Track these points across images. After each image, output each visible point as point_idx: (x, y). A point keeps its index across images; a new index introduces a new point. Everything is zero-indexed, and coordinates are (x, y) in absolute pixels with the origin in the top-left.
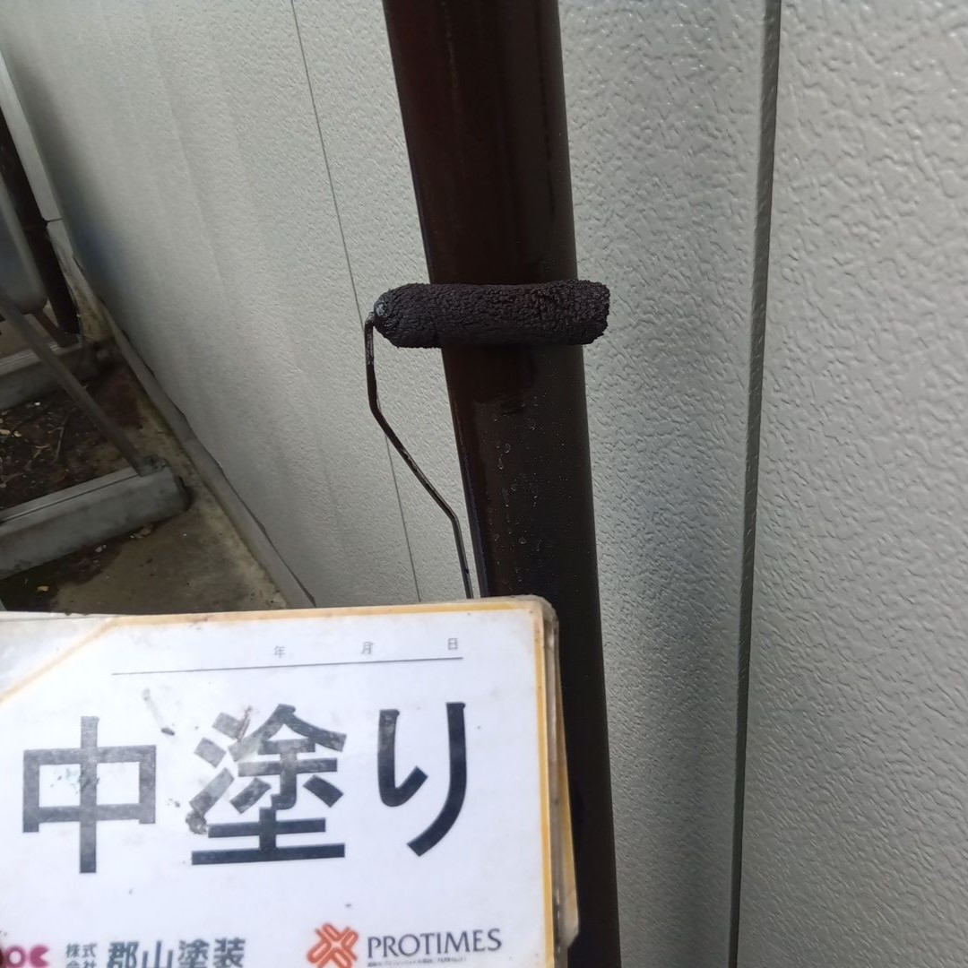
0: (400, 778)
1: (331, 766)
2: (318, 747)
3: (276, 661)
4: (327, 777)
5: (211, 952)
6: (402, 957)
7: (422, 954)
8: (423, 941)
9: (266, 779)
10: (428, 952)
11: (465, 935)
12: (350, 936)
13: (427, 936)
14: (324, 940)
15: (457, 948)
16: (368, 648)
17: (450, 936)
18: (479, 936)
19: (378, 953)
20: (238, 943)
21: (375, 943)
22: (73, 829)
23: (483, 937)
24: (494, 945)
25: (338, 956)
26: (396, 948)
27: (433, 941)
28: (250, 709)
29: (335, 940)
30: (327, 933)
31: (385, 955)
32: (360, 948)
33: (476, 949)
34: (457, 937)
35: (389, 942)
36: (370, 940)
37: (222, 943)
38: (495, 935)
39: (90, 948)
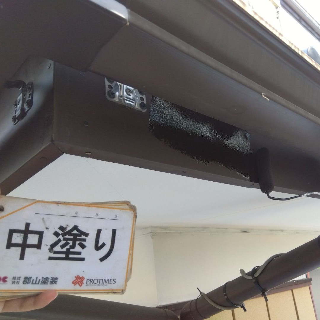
0: (100, 244)
1: (84, 240)
2: (82, 236)
3: (75, 215)
4: (83, 243)
5: (49, 280)
6: (94, 284)
7: (98, 283)
8: (99, 280)
9: (69, 242)
10: (100, 283)
11: (108, 280)
12: (83, 278)
13: (100, 279)
14: (77, 279)
15: (106, 283)
16: (97, 215)
17: (105, 280)
18: (111, 280)
19: (88, 283)
20: (56, 279)
21: (88, 280)
22: (19, 249)
23: (112, 280)
24: (114, 282)
25: (79, 283)
26: (93, 282)
27: (101, 281)
28: (68, 225)
29: (79, 279)
30: (78, 277)
31: (90, 283)
32: (85, 281)
33: (110, 283)
34: (106, 280)
35: (91, 280)
36: (87, 279)
37: (53, 278)
38: (115, 280)
39: (19, 278)
